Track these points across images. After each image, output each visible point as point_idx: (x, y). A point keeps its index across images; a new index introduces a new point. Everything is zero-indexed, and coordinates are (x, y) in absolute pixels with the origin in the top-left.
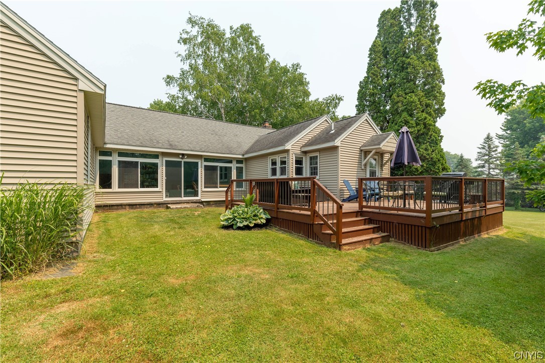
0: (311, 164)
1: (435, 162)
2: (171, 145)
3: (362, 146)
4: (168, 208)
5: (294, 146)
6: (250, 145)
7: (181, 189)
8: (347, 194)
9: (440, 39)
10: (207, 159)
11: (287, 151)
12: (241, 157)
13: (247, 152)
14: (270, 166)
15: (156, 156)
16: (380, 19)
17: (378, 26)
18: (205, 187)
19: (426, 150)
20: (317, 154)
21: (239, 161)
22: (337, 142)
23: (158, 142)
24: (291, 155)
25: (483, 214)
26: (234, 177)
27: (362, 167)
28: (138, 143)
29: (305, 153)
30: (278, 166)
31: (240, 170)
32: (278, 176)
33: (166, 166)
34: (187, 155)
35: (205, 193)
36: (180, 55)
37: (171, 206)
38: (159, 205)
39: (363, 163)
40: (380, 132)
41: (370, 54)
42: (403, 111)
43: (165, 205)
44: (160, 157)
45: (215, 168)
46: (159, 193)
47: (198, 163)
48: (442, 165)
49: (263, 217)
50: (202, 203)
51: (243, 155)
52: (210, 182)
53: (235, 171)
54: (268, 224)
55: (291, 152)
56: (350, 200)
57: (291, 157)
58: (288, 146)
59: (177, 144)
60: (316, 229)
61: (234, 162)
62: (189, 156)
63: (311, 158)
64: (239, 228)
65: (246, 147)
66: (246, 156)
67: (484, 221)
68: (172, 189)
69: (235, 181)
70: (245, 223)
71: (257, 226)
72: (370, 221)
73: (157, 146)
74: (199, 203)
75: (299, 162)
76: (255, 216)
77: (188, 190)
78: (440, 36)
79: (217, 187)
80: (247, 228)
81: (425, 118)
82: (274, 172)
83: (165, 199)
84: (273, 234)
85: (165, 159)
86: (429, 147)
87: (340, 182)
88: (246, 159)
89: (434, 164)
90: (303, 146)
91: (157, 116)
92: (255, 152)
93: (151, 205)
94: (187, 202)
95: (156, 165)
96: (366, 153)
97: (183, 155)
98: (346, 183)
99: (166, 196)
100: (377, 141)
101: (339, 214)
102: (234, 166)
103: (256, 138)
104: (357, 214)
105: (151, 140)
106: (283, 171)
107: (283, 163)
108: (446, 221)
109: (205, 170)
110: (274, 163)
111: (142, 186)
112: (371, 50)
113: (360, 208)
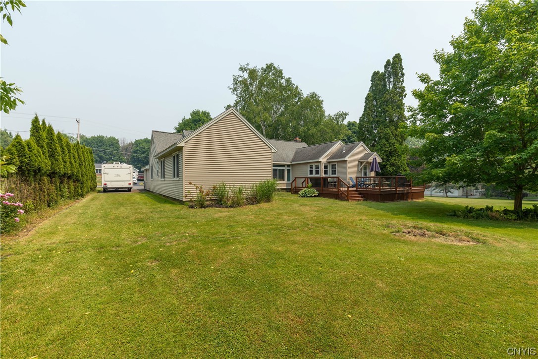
0: (332, 168)
1: (400, 167)
3: (360, 159)
5: (323, 159)
6: (293, 155)
8: (351, 184)
9: (406, 94)
11: (320, 162)
12: (290, 163)
13: (293, 161)
14: (309, 169)
16: (372, 76)
17: (371, 80)
19: (395, 160)
20: (336, 163)
21: (288, 166)
22: (347, 158)
24: (322, 164)
25: (410, 191)
26: (286, 174)
27: (359, 171)
29: (329, 162)
30: (314, 169)
31: (289, 171)
32: (314, 175)
39: (360, 168)
40: (370, 152)
41: (366, 101)
42: (383, 138)
48: (404, 168)
49: (316, 193)
53: (286, 171)
56: (353, 187)
58: (321, 159)
60: (339, 196)
61: (286, 166)
63: (332, 165)
64: (308, 197)
66: (293, 163)
69: (286, 177)
70: (310, 195)
71: (315, 196)
72: (360, 194)
75: (326, 167)
76: (313, 192)
78: (406, 93)
81: (394, 143)
82: (311, 172)
86: (397, 159)
87: (348, 178)
88: (292, 165)
89: (399, 168)
90: (328, 159)
92: (300, 161)
96: (362, 163)
98: (351, 178)
100: (367, 156)
101: (348, 191)
102: (286, 169)
103: (295, 150)
104: (355, 191)
106: (317, 172)
107: (317, 168)
108: (388, 193)
110: (311, 167)
112: (366, 98)
113: (357, 189)
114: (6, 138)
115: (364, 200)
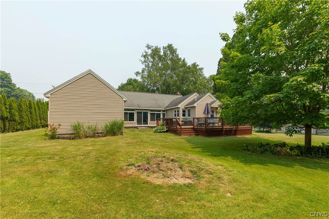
0: (188, 112)
2: (138, 106)
4: (138, 128)
5: (182, 106)
6: (169, 104)
7: (142, 122)
10: (151, 111)
11: (179, 108)
12: (164, 109)
13: (166, 108)
14: (174, 113)
15: (133, 110)
18: (150, 121)
20: (190, 109)
21: (163, 111)
22: (195, 105)
23: (134, 105)
24: (180, 109)
26: (162, 117)
28: (128, 106)
29: (186, 108)
30: (177, 113)
32: (176, 117)
33: (137, 113)
34: (144, 109)
35: (151, 123)
36: (141, 61)
37: (139, 128)
38: (135, 127)
40: (215, 100)
43: (137, 128)
44: (135, 110)
45: (154, 114)
46: (134, 123)
47: (148, 112)
49: (165, 130)
50: (149, 127)
51: (165, 109)
52: (152, 119)
53: (162, 115)
54: (167, 131)
55: (180, 108)
57: (180, 110)
58: (179, 106)
59: (140, 105)
61: (162, 111)
62: (145, 110)
63: (188, 110)
64: (158, 132)
65: (166, 105)
67: (238, 131)
68: (139, 122)
69: (161, 119)
70: (160, 131)
71: (163, 132)
72: (195, 130)
73: (134, 107)
74: (148, 127)
75: (184, 111)
76: (163, 129)
77: (144, 123)
79: (155, 121)
80: (160, 132)
82: (175, 115)
83: (137, 125)
84: (169, 134)
85: (136, 111)
88: (166, 110)
90: (185, 106)
91: (133, 94)
92: (169, 107)
93: (132, 127)
94: (144, 127)
95: (133, 113)
97: (143, 109)
99: (137, 124)
100: (212, 103)
102: (161, 113)
103: (172, 100)
104: (192, 128)
105: (132, 104)
106: (178, 115)
107: (178, 112)
108: (217, 130)
109: (150, 114)
110: (175, 112)
111: (129, 121)
113: (194, 127)
114: (29, 98)
115: (196, 135)
